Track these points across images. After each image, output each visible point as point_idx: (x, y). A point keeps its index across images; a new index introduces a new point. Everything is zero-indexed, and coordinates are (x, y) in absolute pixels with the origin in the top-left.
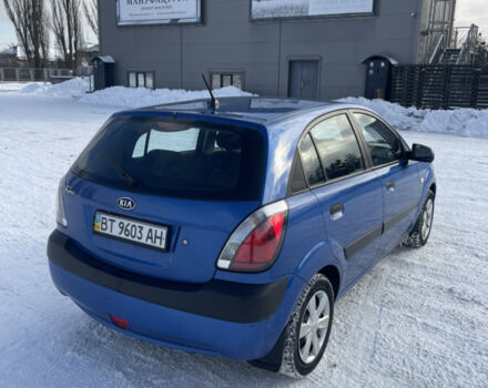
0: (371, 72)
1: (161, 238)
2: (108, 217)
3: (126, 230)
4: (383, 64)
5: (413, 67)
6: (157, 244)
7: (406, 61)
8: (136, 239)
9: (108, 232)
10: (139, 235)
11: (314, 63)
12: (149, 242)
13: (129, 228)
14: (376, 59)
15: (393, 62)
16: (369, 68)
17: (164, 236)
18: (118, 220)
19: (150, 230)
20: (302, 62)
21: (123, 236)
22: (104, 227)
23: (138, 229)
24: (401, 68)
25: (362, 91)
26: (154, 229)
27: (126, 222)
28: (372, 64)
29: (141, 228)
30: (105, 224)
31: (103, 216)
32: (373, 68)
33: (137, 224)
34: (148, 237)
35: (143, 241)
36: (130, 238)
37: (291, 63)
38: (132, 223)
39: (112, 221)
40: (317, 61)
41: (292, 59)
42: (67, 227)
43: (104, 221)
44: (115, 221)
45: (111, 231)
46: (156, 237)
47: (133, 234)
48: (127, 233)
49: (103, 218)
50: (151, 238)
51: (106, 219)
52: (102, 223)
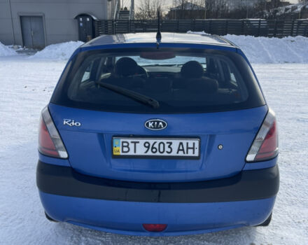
0: (81, 24)
1: (193, 148)
2: (129, 141)
3: (153, 148)
4: (88, 19)
5: (106, 21)
6: (190, 153)
7: (102, 17)
8: (165, 154)
9: (131, 153)
10: (169, 150)
11: (40, 18)
12: (181, 154)
13: (156, 146)
14: (84, 15)
15: (95, 18)
16: (79, 22)
17: (197, 147)
18: (142, 141)
19: (181, 144)
20: (30, 17)
21: (150, 153)
22: (125, 149)
23: (167, 145)
24: (100, 22)
25: (77, 37)
26: (184, 142)
27: (151, 141)
28: (81, 19)
29: (171, 143)
30: (127, 146)
31: (122, 140)
32: (82, 22)
33: (165, 141)
34: (179, 150)
35: (174, 153)
36: (158, 154)
37: (21, 18)
38: (159, 141)
39: (135, 143)
40: (41, 17)
41: (21, 15)
42: (68, 158)
43: (125, 144)
44: (138, 142)
45: (135, 152)
46: (188, 148)
47: (162, 150)
48: (154, 150)
49: (123, 142)
50: (183, 150)
51: (127, 142)
52: (123, 146)
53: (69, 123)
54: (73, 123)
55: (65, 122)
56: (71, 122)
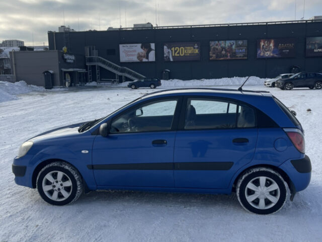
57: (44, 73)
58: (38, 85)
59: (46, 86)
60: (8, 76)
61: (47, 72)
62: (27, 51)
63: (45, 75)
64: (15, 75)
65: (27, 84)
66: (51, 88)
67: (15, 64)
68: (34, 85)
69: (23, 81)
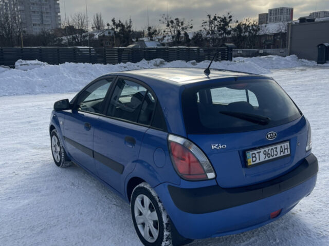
1: (287, 148)
2: (256, 152)
3: (268, 154)
6: (286, 153)
8: (274, 157)
9: (258, 161)
10: (276, 153)
12: (282, 154)
13: (270, 152)
17: (289, 147)
18: (262, 150)
19: (281, 147)
21: (267, 158)
22: (254, 159)
23: (275, 150)
26: (282, 145)
27: (267, 149)
29: (276, 148)
30: (255, 157)
31: (251, 152)
33: (273, 147)
34: (281, 152)
35: (278, 155)
36: (271, 158)
38: (270, 148)
39: (259, 153)
42: (215, 178)
43: (254, 155)
44: (260, 152)
45: (259, 160)
46: (285, 149)
47: (273, 155)
48: (269, 156)
49: (252, 154)
50: (283, 151)
51: (254, 154)
52: (253, 157)
53: (217, 147)
54: (220, 147)
55: (213, 147)
56: (219, 146)
57: (318, 46)
58: (309, 59)
59: (318, 60)
60: (282, 50)
61: (322, 45)
62: (307, 23)
63: (319, 48)
64: (289, 49)
65: (299, 58)
66: (323, 63)
67: (291, 38)
68: (306, 59)
69: (294, 55)
